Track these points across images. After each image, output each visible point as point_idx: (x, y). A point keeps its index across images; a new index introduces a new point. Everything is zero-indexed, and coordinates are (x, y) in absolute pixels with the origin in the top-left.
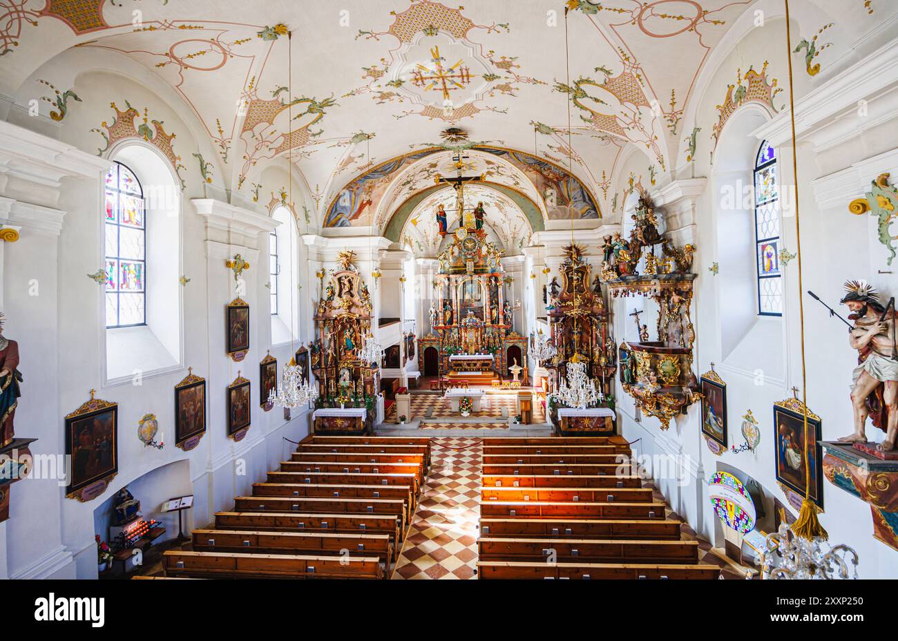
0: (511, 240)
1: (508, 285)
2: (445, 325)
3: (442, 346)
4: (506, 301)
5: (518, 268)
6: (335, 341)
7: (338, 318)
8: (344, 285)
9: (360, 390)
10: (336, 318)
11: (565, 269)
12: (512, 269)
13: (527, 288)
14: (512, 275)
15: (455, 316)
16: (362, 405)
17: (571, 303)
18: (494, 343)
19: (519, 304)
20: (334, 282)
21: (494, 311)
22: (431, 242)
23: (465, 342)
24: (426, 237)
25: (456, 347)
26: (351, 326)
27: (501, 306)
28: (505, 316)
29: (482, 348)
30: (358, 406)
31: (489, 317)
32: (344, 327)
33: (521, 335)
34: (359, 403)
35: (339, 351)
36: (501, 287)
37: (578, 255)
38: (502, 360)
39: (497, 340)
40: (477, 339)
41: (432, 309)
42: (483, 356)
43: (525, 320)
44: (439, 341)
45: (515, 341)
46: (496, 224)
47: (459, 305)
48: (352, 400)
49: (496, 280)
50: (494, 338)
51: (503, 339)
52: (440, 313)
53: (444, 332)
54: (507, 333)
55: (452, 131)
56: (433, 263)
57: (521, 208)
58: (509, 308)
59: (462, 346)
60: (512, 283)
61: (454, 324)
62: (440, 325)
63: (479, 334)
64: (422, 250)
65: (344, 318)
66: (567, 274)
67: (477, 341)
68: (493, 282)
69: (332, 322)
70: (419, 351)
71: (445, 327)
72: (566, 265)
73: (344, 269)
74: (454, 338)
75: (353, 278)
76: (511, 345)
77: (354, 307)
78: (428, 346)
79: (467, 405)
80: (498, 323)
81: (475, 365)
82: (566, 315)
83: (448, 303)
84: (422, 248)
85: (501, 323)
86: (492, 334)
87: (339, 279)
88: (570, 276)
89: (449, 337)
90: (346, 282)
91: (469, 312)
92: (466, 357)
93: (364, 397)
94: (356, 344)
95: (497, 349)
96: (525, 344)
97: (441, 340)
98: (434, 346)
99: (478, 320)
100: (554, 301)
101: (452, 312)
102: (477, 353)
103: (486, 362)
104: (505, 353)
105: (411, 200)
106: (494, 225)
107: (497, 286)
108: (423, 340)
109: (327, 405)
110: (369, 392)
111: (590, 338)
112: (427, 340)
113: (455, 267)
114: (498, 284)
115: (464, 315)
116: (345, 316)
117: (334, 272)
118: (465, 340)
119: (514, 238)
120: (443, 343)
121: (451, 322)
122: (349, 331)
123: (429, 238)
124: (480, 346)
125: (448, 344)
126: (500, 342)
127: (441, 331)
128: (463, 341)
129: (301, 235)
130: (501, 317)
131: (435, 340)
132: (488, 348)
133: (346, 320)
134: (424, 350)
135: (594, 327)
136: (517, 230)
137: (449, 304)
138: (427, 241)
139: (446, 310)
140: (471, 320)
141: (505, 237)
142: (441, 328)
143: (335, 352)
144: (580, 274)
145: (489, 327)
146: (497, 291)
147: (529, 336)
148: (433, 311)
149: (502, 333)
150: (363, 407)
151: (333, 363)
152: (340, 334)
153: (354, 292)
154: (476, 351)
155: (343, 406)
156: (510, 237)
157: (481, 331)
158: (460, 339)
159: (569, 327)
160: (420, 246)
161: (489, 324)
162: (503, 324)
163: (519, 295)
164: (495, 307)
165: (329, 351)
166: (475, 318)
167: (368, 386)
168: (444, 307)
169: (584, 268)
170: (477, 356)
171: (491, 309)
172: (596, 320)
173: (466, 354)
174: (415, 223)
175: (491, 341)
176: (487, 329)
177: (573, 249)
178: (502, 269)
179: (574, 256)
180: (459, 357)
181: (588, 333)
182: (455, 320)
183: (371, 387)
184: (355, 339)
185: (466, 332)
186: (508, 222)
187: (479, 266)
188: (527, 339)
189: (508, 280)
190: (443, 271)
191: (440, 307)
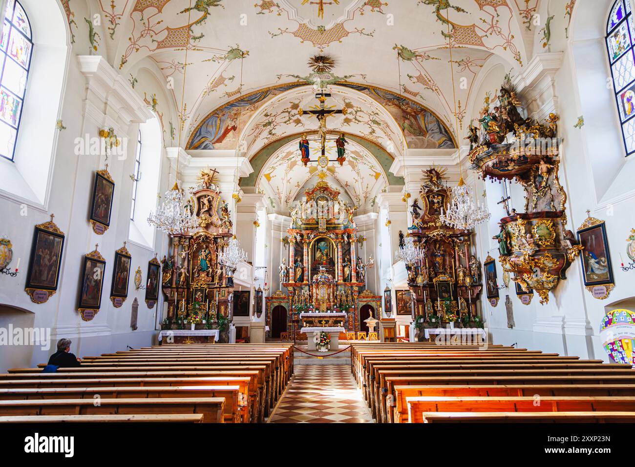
0: (363, 199)
1: (359, 245)
2: (295, 282)
3: (292, 304)
4: (358, 258)
5: (370, 226)
6: (189, 261)
7: (195, 237)
8: (204, 204)
9: (213, 312)
10: (192, 237)
11: (426, 191)
12: (364, 228)
13: (380, 245)
14: (364, 234)
15: (306, 273)
16: (214, 326)
17: (433, 224)
18: (347, 301)
19: (372, 261)
20: (193, 201)
21: (346, 269)
22: (283, 200)
23: (317, 299)
24: (279, 193)
25: (306, 305)
26: (207, 247)
27: (353, 264)
28: (357, 273)
29: (334, 305)
30: (210, 328)
31: (342, 275)
32: (199, 248)
33: (374, 294)
34: (212, 324)
35: (193, 273)
36: (354, 244)
37: (437, 179)
38: (355, 319)
39: (350, 298)
40: (329, 295)
41: (282, 265)
42: (335, 314)
43: (378, 278)
44: (288, 299)
45: (368, 299)
46: (348, 184)
47: (310, 263)
48: (204, 322)
49: (349, 237)
50: (347, 297)
51: (355, 297)
52: (290, 270)
53: (295, 290)
54: (360, 292)
55: (319, 59)
56: (285, 220)
57: (376, 157)
58: (362, 265)
59: (313, 303)
60: (365, 243)
61: (305, 282)
62: (290, 282)
63: (331, 291)
64: (274, 207)
65: (201, 236)
66: (428, 197)
67: (329, 299)
68: (346, 238)
69: (188, 241)
70: (267, 310)
71: (295, 285)
72: (426, 187)
73: (205, 188)
74: (304, 296)
75: (213, 198)
76: (365, 303)
77: (212, 227)
78: (276, 304)
79: (325, 340)
80: (351, 280)
81: (327, 322)
82: (428, 237)
83: (299, 259)
84: (274, 204)
85: (354, 281)
86: (345, 293)
87: (199, 199)
88: (430, 199)
89: (299, 296)
90: (205, 201)
91: (321, 269)
92: (317, 314)
93: (218, 319)
94: (211, 265)
95: (349, 307)
96: (379, 303)
97: (291, 298)
98: (283, 304)
99: (330, 276)
100: (416, 221)
101: (303, 269)
102: (329, 311)
103: (338, 319)
104: (358, 312)
105: (269, 147)
106: (347, 185)
107: (349, 244)
108: (272, 298)
109: (175, 326)
110: (223, 313)
111: (453, 260)
112: (276, 298)
113: (307, 224)
114: (351, 241)
115: (315, 271)
116: (202, 234)
117: (194, 191)
118: (317, 297)
119: (366, 197)
120: (292, 301)
121: (302, 279)
122: (205, 251)
123: (282, 195)
124: (332, 304)
125: (299, 302)
126: (353, 300)
127: (291, 289)
128: (314, 298)
129: (165, 147)
130: (353, 274)
131: (284, 298)
132: (341, 306)
133: (203, 239)
134: (272, 309)
135: (457, 248)
136: (369, 190)
137: (300, 261)
138: (280, 198)
139: (297, 267)
140: (323, 277)
141: (357, 197)
142: (291, 285)
143: (188, 272)
144: (440, 197)
145: (341, 285)
146: (349, 249)
147: (382, 294)
148: (283, 267)
149: (355, 291)
150: (215, 329)
151: (185, 284)
152: (195, 255)
153: (213, 212)
154: (328, 309)
155: (193, 326)
156: (362, 197)
157: (333, 289)
158: (311, 296)
159: (431, 250)
160: (272, 203)
161: (342, 281)
162: (355, 282)
163: (371, 253)
164: (347, 265)
165: (182, 270)
166: (327, 275)
167: (223, 308)
168: (295, 263)
169: (445, 191)
170: (329, 313)
171: (344, 267)
172: (458, 241)
173: (317, 311)
174: (269, 178)
175: (344, 298)
176: (339, 288)
177: (434, 172)
178: (354, 226)
179: (435, 179)
180: (310, 314)
181: (450, 255)
182: (305, 278)
183: (226, 308)
184: (211, 260)
185: (317, 287)
186: (360, 181)
187: (331, 224)
188: (381, 297)
189: (360, 240)
190: (294, 227)
191: (291, 264)
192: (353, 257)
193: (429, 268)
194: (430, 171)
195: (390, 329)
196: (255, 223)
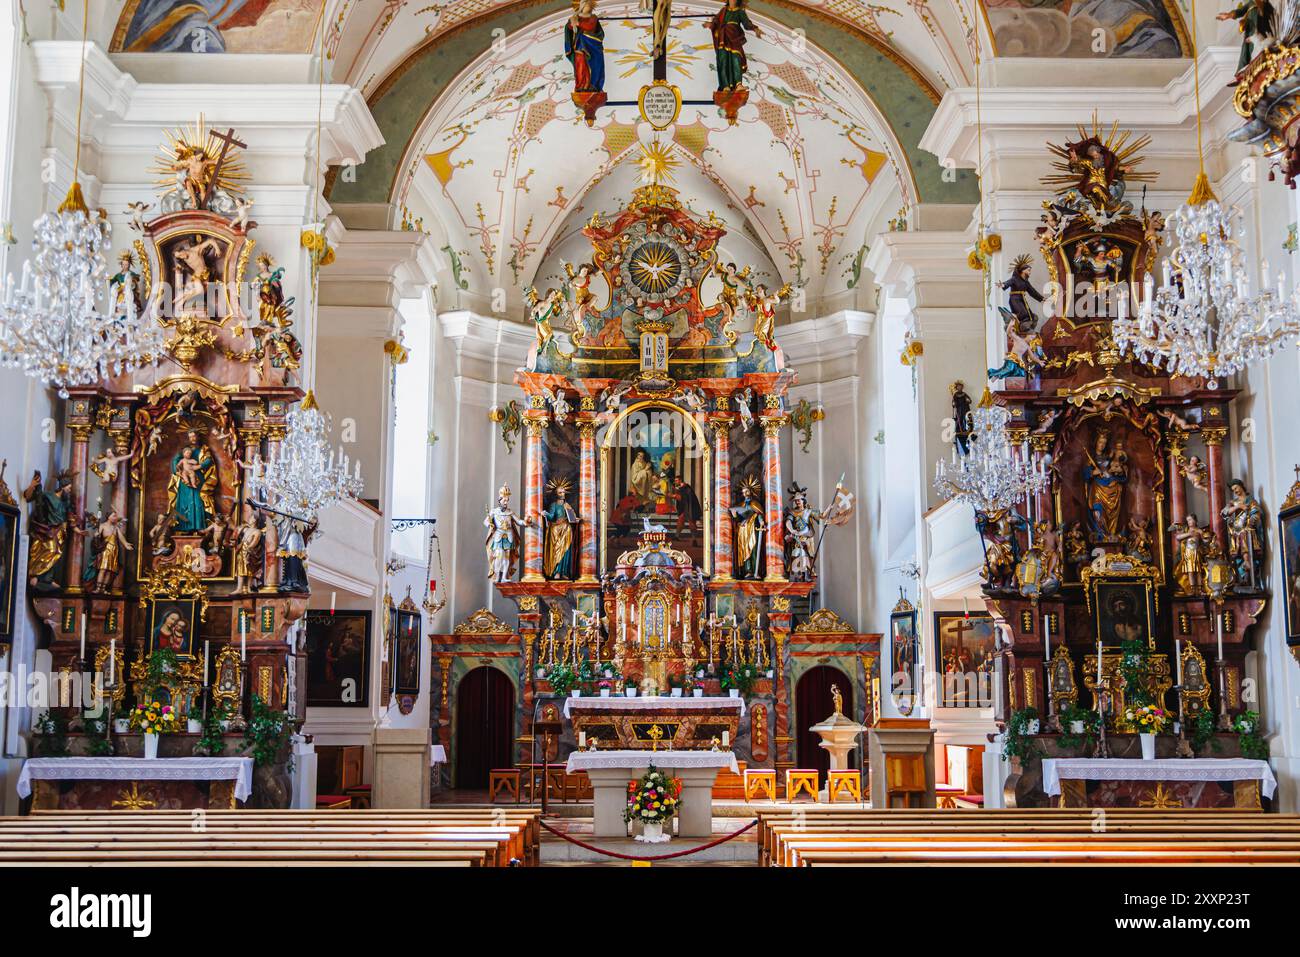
0: (813, 259)
1: (798, 435)
2: (548, 578)
3: (534, 661)
4: (792, 490)
5: (842, 365)
6: (131, 494)
7: (153, 401)
8: (187, 272)
9: (228, 690)
10: (142, 399)
11: (1063, 225)
12: (819, 371)
13: (880, 438)
14: (817, 394)
15: (589, 544)
16: (232, 744)
17: (1086, 356)
18: (746, 652)
19: (845, 501)
20: (145, 259)
21: (746, 530)
22: (501, 256)
23: (630, 645)
24: (484, 232)
25: (590, 667)
26: (202, 440)
27: (774, 508)
28: (789, 546)
29: (695, 669)
30: (216, 750)
31: (728, 551)
32: (172, 444)
33: (852, 626)
34: (223, 735)
36: (776, 431)
37: (1108, 180)
38: (777, 722)
39: (758, 641)
40: (677, 629)
41: (496, 512)
42: (698, 700)
44: (520, 643)
45: (829, 647)
46: (758, 196)
47: (604, 505)
48: (194, 726)
49: (758, 405)
50: (746, 636)
51: (780, 638)
52: (529, 532)
53: (544, 609)
54: (796, 619)
56: (508, 338)
57: (871, 90)
58: (806, 515)
59: (617, 661)
60: (818, 429)
61: (584, 579)
62: (528, 578)
63: (687, 612)
64: (464, 285)
65: (176, 396)
66: (1070, 249)
67: (676, 644)
68: (745, 411)
69: (125, 413)
70: (436, 683)
71: (547, 589)
72: (1064, 210)
73: (192, 205)
74: (582, 633)
75: (224, 247)
76: (814, 662)
77: (219, 361)
78: (473, 663)
79: (661, 798)
80: (763, 573)
81: (668, 732)
82: (1066, 406)
83: (561, 491)
84: (464, 275)
85: (774, 575)
86: (739, 621)
87: (167, 249)
88: (1078, 259)
89: (561, 631)
90: (193, 257)
91: (648, 527)
92: (629, 699)
93: (247, 715)
94: (218, 508)
95: (756, 676)
96: (868, 663)
97: (529, 639)
98: (499, 664)
99: (683, 558)
100: (1021, 345)
101: (576, 528)
102: (677, 691)
103: (713, 720)
104: (789, 697)
106: (751, 201)
107: (758, 431)
108: (457, 638)
109: (83, 742)
110: (265, 694)
111: (1159, 498)
112: (471, 640)
113: (596, 354)
114: (764, 419)
115: (623, 535)
116: (181, 387)
117: (149, 217)
118: (630, 636)
119: (827, 251)
120: (536, 650)
121: (572, 567)
122: (194, 456)
123: (494, 239)
124: (689, 662)
125: (559, 653)
126: (770, 649)
127: (530, 604)
128: (621, 639)
129: (28, 40)
130: (773, 548)
131: (503, 641)
132: (722, 670)
133: (186, 408)
134: (460, 676)
135: (1176, 452)
136: (838, 220)
137: (568, 499)
138: (488, 251)
139: (554, 520)
140: (657, 559)
141: (792, 247)
142: (530, 589)
143: (130, 534)
144: (1116, 252)
145: (724, 589)
146: (759, 453)
147: (883, 625)
148: (501, 519)
149: (777, 614)
150: (237, 753)
152: (155, 470)
154: (671, 684)
155: (151, 742)
156: (811, 247)
157: (694, 605)
158: (607, 634)
159: (1077, 460)
160: (456, 268)
161: (727, 578)
162: (780, 579)
163: (846, 467)
164: (748, 514)
165: (107, 529)
166: (670, 552)
167: (265, 674)
168: (546, 507)
169: (1136, 228)
170: (676, 700)
171: (736, 522)
172: (1181, 423)
173: (631, 692)
174: (442, 168)
175: (735, 641)
176: (718, 601)
177: (1094, 152)
178: (780, 363)
179: (1098, 178)
180: (604, 700)
181: (1149, 477)
182: (587, 563)
183: (278, 676)
184: (216, 491)
185: (632, 600)
186: (804, 185)
187: (688, 354)
188: (877, 639)
189: (802, 418)
190: (545, 363)
191: (529, 507)
192: (774, 484)
193: (1067, 529)
194: (1082, 149)
195: (908, 759)
196: (391, 347)
